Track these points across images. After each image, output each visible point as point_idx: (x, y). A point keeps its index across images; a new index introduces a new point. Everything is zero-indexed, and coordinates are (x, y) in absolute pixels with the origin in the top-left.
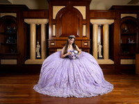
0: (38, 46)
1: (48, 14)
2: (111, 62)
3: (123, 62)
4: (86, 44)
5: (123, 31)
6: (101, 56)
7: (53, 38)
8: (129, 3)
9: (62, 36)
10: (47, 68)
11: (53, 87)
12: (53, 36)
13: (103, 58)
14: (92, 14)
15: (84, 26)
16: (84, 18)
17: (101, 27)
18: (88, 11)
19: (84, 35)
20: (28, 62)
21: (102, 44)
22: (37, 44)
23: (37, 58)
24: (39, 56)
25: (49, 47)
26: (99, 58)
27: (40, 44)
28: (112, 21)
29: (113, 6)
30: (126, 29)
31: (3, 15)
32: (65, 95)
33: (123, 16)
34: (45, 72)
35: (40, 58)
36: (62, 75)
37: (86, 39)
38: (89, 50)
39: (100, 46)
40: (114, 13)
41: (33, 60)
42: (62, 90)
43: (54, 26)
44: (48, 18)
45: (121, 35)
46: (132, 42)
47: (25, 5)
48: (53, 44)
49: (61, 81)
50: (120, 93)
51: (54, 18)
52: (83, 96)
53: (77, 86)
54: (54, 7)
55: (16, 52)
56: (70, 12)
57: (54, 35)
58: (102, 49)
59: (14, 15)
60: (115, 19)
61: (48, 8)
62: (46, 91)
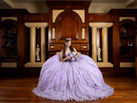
1: (48, 18)
2: (110, 65)
3: (122, 65)
4: (85, 47)
5: (122, 34)
6: (100, 59)
7: (52, 41)
8: (128, 6)
9: (62, 39)
10: (46, 71)
11: (52, 90)
12: (52, 40)
13: (102, 61)
14: (91, 17)
15: (83, 30)
16: (83, 21)
17: (100, 30)
18: (87, 15)
19: (83, 38)
20: (28, 65)
21: (101, 47)
22: (36, 47)
23: (36, 61)
24: (38, 59)
25: (49, 50)
27: (40, 47)
28: (110, 25)
29: (112, 9)
30: (125, 32)
31: (3, 19)
32: (65, 98)
33: (121, 19)
34: (44, 75)
35: (40, 61)
36: (61, 78)
37: (85, 42)
38: (88, 53)
39: (99, 49)
40: (113, 16)
41: (32, 63)
42: (61, 93)
43: (54, 29)
44: (47, 22)
45: (120, 38)
46: (131, 45)
47: (25, 10)
48: (52, 47)
49: (60, 84)
50: (120, 97)
51: (54, 21)
53: (77, 89)
54: (54, 11)
55: (17, 55)
56: (69, 16)
57: (54, 38)
59: (15, 19)
60: (114, 22)
61: (48, 12)
62: (46, 94)
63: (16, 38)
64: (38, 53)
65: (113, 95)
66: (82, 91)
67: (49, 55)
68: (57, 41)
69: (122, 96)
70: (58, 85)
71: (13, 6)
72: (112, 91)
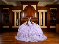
0: (17, 21)
1: (21, 8)
2: (46, 27)
3: (51, 27)
4: (36, 20)
5: (51, 15)
6: (42, 25)
7: (23, 18)
9: (27, 17)
13: (43, 25)
15: (35, 13)
16: (35, 10)
17: (42, 13)
18: (37, 7)
19: (35, 16)
20: (13, 27)
21: (42, 20)
22: (17, 20)
23: (17, 25)
25: (22, 21)
26: (41, 25)
27: (18, 20)
28: (46, 11)
29: (47, 5)
31: (4, 9)
33: (51, 9)
34: (20, 31)
35: (18, 25)
37: (36, 18)
38: (37, 22)
39: (42, 21)
40: (47, 8)
41: (15, 26)
43: (24, 13)
44: (21, 10)
46: (55, 19)
49: (26, 35)
50: (49, 40)
51: (24, 10)
52: (34, 41)
54: (24, 6)
55: (9, 23)
56: (30, 8)
57: (24, 16)
58: (43, 22)
59: (8, 9)
60: (48, 10)
61: (21, 6)
62: (20, 39)
63: (9, 16)
64: (17, 22)
65: (47, 40)
66: (34, 38)
67: (22, 23)
68: (25, 18)
69: (50, 40)
70: (25, 35)
71: (8, 3)
72: (46, 38)
